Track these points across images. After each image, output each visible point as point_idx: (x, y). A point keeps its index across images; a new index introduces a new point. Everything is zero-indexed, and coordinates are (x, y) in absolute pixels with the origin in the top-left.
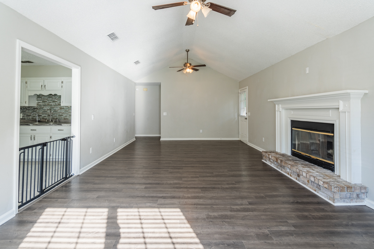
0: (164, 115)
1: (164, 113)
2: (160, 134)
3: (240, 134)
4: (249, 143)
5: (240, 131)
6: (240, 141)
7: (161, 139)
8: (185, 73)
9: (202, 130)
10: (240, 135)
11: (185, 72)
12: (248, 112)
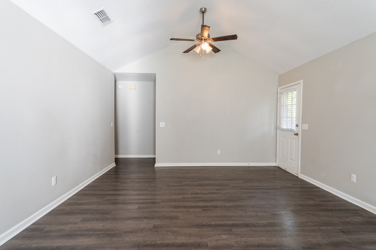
0: (161, 126)
1: (161, 123)
2: (155, 154)
3: (278, 156)
4: (301, 174)
5: (278, 152)
6: (279, 167)
7: (157, 165)
8: (198, 52)
9: (219, 151)
10: (277, 159)
11: (197, 50)
12: (303, 123)
